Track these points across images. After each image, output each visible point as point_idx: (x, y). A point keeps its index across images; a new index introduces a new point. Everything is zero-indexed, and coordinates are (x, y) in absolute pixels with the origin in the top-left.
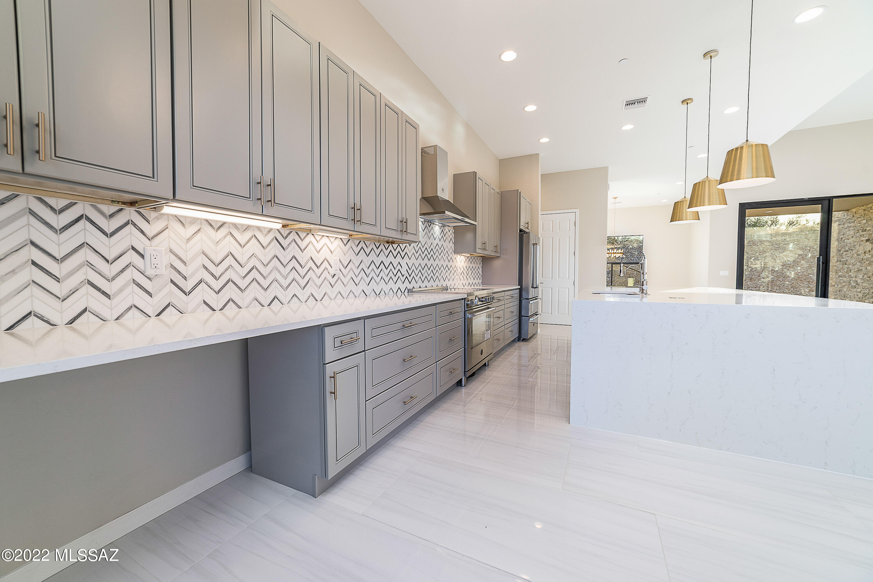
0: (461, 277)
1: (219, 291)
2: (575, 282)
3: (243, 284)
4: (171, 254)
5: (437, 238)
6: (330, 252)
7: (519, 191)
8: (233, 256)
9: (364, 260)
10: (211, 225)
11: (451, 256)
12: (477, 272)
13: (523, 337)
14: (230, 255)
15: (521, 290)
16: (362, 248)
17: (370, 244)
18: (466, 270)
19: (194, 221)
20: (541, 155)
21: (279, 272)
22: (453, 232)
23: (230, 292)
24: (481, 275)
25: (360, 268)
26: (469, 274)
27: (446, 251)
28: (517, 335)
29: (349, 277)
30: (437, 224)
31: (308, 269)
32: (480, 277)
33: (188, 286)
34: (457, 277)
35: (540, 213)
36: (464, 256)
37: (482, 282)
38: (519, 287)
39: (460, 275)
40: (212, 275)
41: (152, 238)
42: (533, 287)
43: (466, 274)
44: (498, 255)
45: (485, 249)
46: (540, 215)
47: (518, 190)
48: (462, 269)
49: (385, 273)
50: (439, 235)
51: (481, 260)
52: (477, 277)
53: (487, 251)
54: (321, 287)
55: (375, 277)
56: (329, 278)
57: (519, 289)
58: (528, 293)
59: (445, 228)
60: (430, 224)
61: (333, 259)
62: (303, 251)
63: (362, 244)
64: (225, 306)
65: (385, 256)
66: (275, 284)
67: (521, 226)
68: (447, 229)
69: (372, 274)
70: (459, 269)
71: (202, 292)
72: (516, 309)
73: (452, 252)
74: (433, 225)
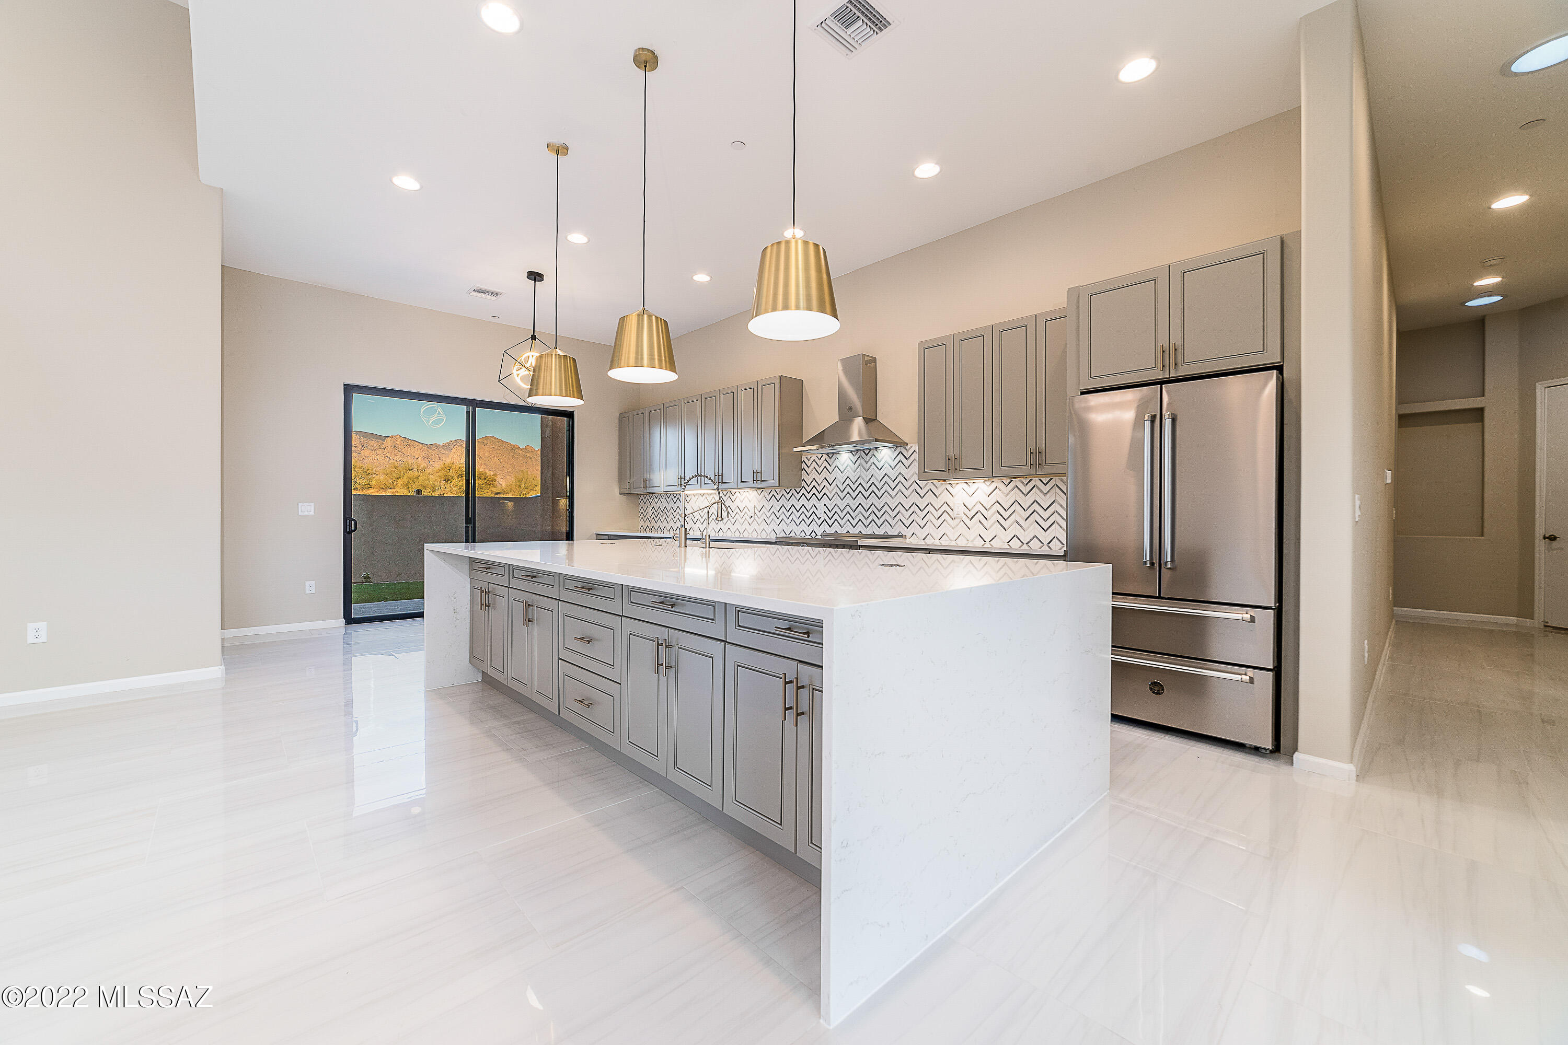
9: (765, 505)
16: (773, 495)
17: (781, 491)
18: (996, 508)
25: (771, 511)
29: (762, 518)
34: (953, 522)
36: (988, 483)
39: (966, 519)
43: (995, 518)
48: (978, 508)
49: (795, 516)
55: (785, 519)
56: (748, 518)
61: (751, 506)
63: (773, 492)
65: (796, 500)
69: (783, 516)
74: (875, 451)
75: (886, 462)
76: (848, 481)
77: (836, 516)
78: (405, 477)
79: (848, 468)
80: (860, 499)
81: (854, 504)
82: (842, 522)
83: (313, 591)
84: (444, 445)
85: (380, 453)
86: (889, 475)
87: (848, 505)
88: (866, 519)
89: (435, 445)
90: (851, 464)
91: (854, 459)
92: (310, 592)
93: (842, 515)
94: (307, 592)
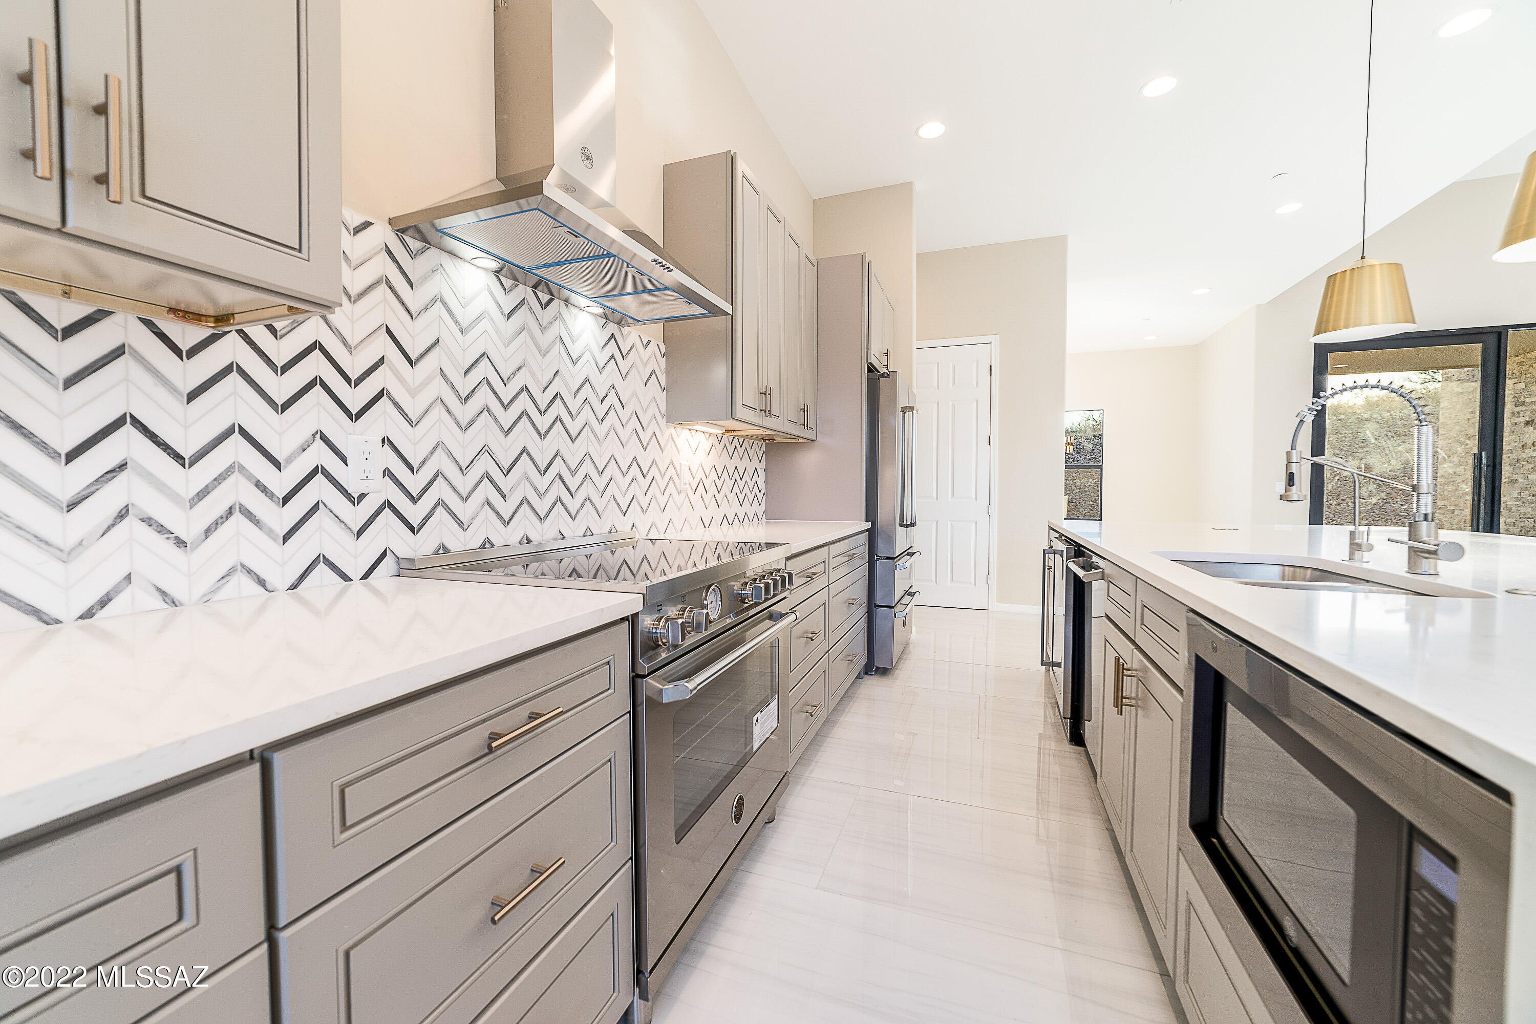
0: (695, 499)
2: (991, 506)
5: (587, 357)
7: (867, 260)
11: (653, 427)
12: (751, 484)
13: (878, 663)
15: (872, 533)
18: (713, 475)
20: (918, 187)
22: (663, 351)
24: (762, 492)
26: (726, 490)
27: (629, 409)
28: (864, 661)
30: (583, 302)
32: (760, 496)
34: (679, 499)
35: (916, 344)
36: (707, 436)
37: (766, 511)
38: (869, 525)
39: (690, 493)
42: (902, 524)
43: (712, 490)
44: (809, 434)
45: (767, 412)
46: (915, 349)
47: (863, 255)
48: (700, 475)
50: (596, 350)
51: (764, 448)
52: (751, 497)
53: (773, 419)
57: (867, 530)
58: (891, 541)
59: (625, 330)
60: (545, 298)
67: (873, 357)
68: (631, 335)
70: (686, 476)
72: (860, 592)
73: (659, 417)
74: (562, 303)
75: (587, 348)
76: (483, 369)
77: (439, 490)
79: (484, 324)
80: (524, 435)
81: (506, 450)
82: (464, 511)
86: (594, 384)
87: (485, 450)
88: (541, 495)
90: (499, 318)
91: (508, 302)
93: (464, 484)
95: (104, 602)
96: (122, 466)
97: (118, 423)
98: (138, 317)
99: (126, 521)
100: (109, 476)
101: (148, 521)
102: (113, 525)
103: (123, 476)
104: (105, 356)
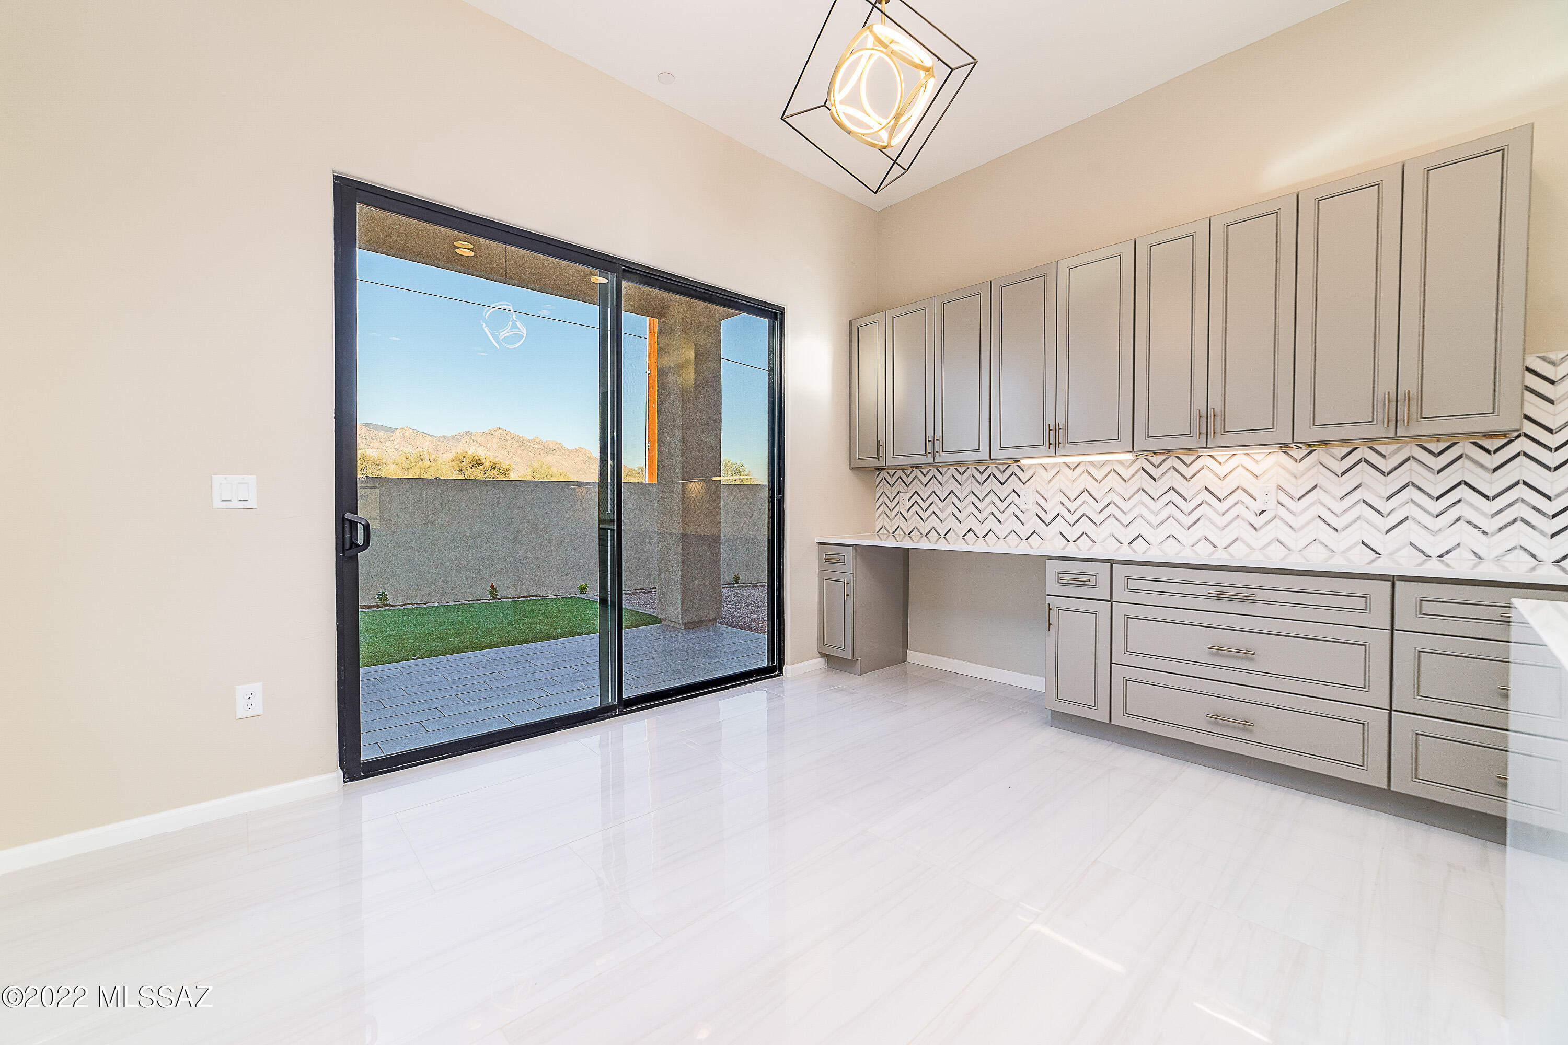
1: (1074, 525)
3: (1098, 519)
4: (1037, 494)
6: (1253, 477)
8: (1088, 492)
10: (1068, 466)
14: (1086, 492)
19: (1054, 465)
21: (1146, 507)
23: (1084, 525)
29: (1308, 515)
31: (1200, 502)
33: (1047, 519)
40: (1068, 510)
41: (1025, 483)
54: (1228, 529)
56: (1249, 515)
61: (1260, 487)
62: (1189, 479)
64: (1078, 538)
66: (1139, 520)
71: (1059, 524)
78: (417, 467)
83: (258, 709)
84: (453, 437)
85: (389, 444)
89: (444, 437)
92: (250, 713)
94: (242, 712)
95: (1448, 552)
96: (1459, 501)
97: (1459, 484)
98: (1471, 442)
99: (1459, 522)
100: (1453, 505)
101: (1469, 523)
102: (1453, 524)
103: (1459, 505)
104: (1454, 460)
